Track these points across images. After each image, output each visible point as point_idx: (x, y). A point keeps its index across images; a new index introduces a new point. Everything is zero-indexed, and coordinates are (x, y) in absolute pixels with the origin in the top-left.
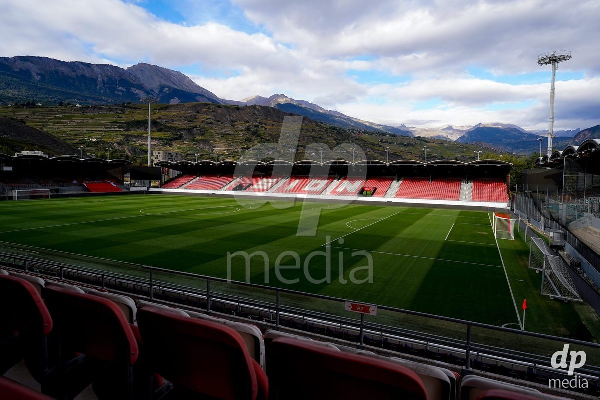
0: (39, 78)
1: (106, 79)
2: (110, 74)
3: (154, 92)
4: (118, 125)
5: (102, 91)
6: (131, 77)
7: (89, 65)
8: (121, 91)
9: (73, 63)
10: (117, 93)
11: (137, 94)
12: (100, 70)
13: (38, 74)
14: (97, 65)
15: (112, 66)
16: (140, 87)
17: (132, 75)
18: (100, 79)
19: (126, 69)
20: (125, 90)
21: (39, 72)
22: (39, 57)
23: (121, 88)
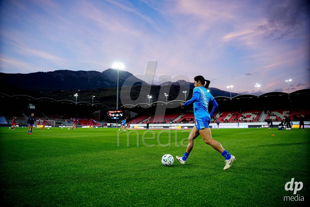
0: (63, 80)
1: (92, 78)
2: (94, 75)
3: (115, 82)
4: (97, 99)
5: (90, 84)
6: (104, 76)
7: (85, 72)
8: (99, 83)
9: (78, 71)
10: (97, 84)
11: (106, 84)
12: (89, 74)
13: (63, 78)
14: (88, 72)
15: (95, 71)
16: (108, 81)
17: (104, 75)
18: (89, 78)
19: (102, 72)
20: (101, 83)
21: (64, 77)
22: (64, 70)
23: (99, 82)
